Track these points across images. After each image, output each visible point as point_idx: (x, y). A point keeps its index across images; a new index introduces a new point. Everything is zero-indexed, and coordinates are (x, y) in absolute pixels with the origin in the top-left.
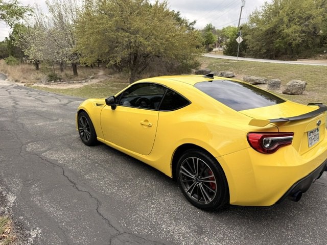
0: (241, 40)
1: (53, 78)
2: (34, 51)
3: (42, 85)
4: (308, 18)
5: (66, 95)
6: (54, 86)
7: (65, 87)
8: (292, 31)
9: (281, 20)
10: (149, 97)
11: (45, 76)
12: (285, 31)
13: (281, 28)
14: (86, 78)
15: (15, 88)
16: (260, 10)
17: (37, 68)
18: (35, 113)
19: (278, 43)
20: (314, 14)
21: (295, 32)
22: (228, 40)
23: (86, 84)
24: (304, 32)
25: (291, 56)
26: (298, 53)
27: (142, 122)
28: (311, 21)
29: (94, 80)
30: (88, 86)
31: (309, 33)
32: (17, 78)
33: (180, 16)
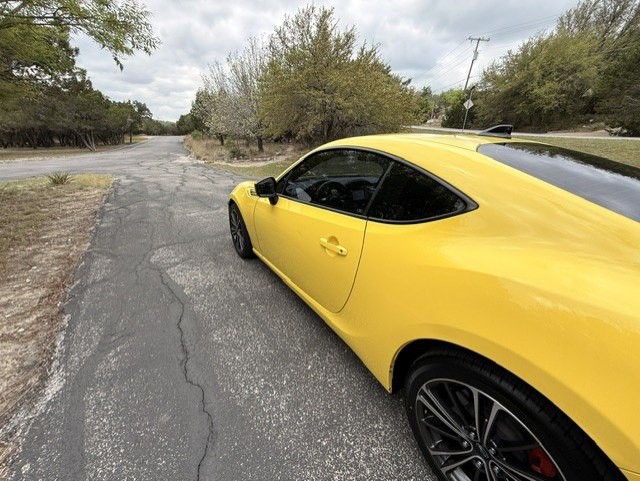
0: (471, 104)
1: (236, 155)
2: (215, 122)
3: (224, 163)
4: (574, 70)
5: (244, 175)
6: (236, 164)
7: (247, 166)
8: (546, 92)
9: (531, 77)
10: (343, 181)
11: (228, 152)
12: (535, 91)
13: (529, 88)
14: (272, 155)
15: (194, 165)
16: (500, 62)
17: (222, 144)
18: (195, 198)
19: (521, 108)
20: (585, 64)
21: (550, 93)
22: (449, 108)
23: (271, 162)
24: (563, 92)
25: (537, 128)
26: (549, 123)
27: (324, 240)
28: (578, 74)
29: (281, 157)
30: (272, 164)
31: (571, 93)
32: (198, 153)
33: (391, 73)
